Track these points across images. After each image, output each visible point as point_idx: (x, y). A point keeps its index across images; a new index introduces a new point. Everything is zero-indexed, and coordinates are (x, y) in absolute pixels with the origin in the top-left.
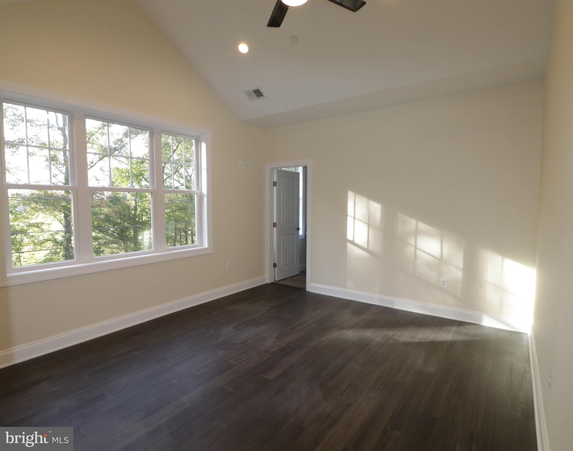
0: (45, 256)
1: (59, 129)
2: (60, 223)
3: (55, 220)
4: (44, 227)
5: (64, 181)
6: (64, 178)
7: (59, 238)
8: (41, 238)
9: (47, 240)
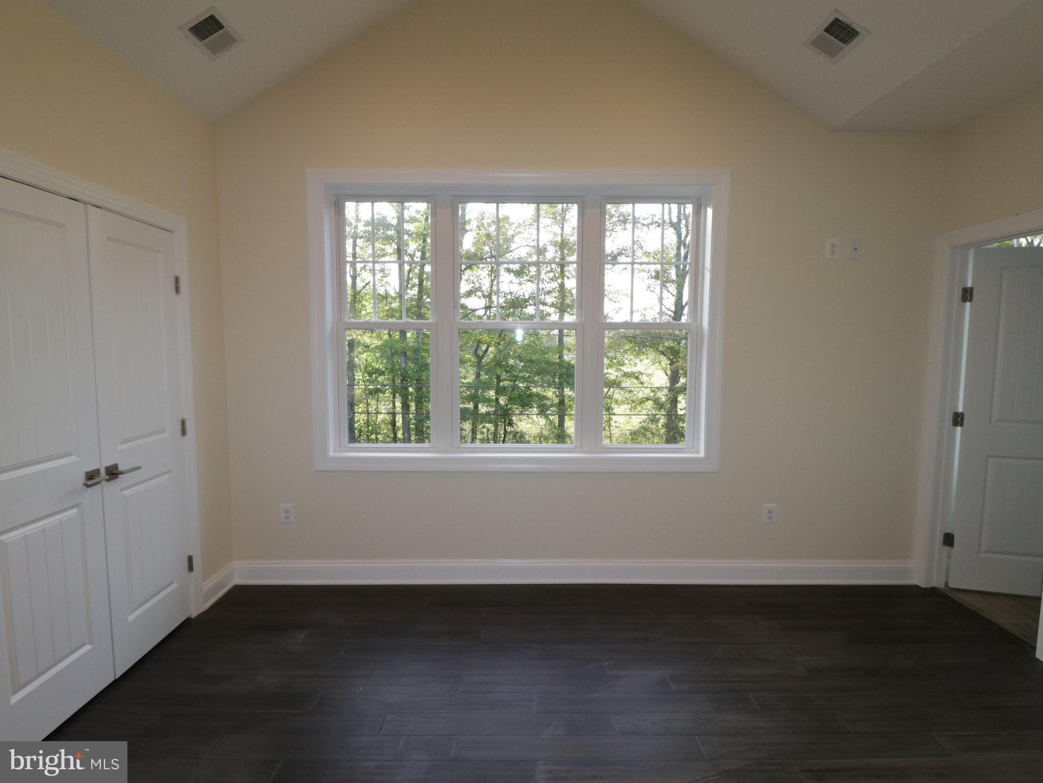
0: (640, 423)
1: (672, 224)
2: (665, 374)
3: (658, 369)
4: (644, 378)
5: (673, 309)
6: (673, 303)
7: (662, 396)
8: (641, 395)
9: (648, 399)
